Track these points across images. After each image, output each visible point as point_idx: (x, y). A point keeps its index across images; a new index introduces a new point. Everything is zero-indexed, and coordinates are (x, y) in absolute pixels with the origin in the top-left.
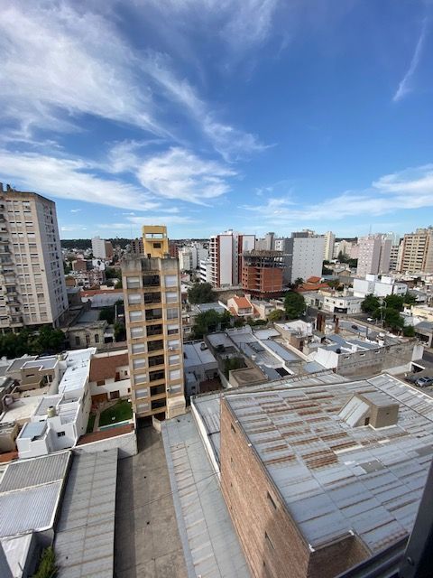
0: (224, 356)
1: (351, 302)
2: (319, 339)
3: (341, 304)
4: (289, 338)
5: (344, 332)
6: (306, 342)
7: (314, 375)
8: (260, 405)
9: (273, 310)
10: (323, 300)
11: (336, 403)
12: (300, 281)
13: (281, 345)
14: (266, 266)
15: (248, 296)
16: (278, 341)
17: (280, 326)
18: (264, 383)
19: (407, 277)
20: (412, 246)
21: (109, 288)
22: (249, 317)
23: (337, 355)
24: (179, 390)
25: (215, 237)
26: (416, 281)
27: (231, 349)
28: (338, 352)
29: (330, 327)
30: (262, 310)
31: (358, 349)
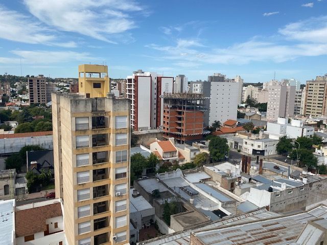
0: (161, 202)
1: (268, 143)
2: (247, 180)
3: (259, 146)
4: (220, 181)
5: (267, 173)
6: (237, 183)
7: (251, 214)
8: (228, 239)
9: (198, 153)
10: (242, 143)
11: (290, 233)
12: (217, 124)
13: (212, 187)
14: (188, 109)
15: (171, 140)
16: (210, 183)
17: (209, 168)
18: (208, 224)
19: (311, 120)
20: (313, 92)
21: (7, 133)
22: (175, 161)
23: (270, 193)
24: (124, 237)
25: (132, 77)
26: (319, 124)
27: (167, 194)
28: (270, 190)
29: (255, 168)
30: (187, 153)
31: (287, 187)
